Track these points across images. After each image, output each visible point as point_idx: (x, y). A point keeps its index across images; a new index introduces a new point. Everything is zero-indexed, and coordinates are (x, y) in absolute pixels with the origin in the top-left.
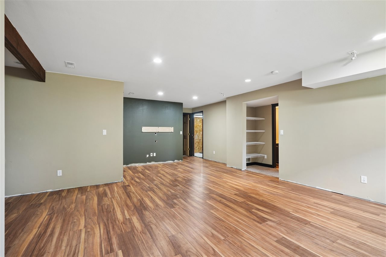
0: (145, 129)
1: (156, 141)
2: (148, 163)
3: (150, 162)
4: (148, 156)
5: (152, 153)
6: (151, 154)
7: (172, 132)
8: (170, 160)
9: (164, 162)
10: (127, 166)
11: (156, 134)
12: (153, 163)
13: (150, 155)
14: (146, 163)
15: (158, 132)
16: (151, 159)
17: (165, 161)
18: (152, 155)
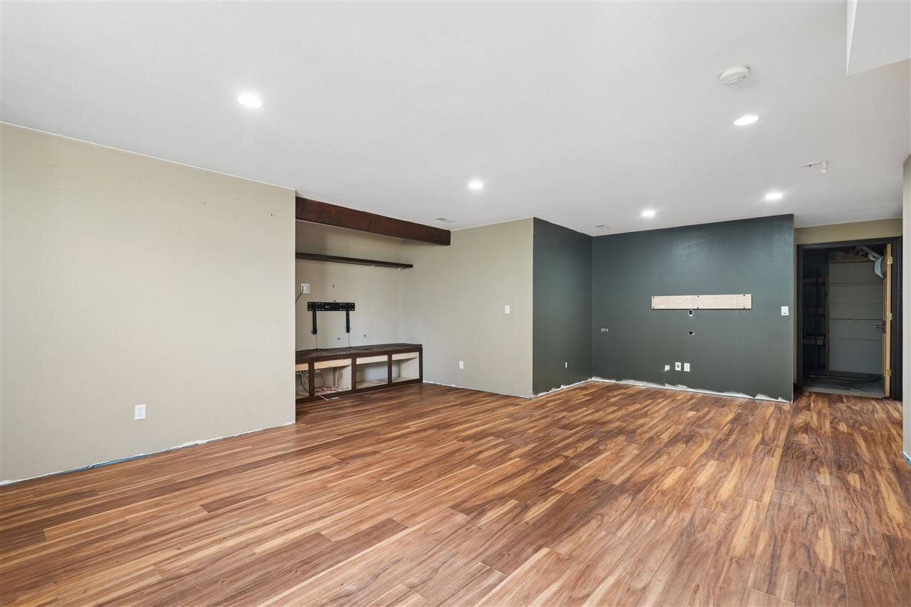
0: (659, 302)
1: (691, 333)
2: (668, 387)
3: (673, 384)
4: (667, 368)
5: (680, 364)
6: (677, 363)
7: (744, 309)
8: (739, 392)
9: (718, 391)
10: (618, 382)
11: (691, 313)
12: (681, 388)
13: (673, 367)
14: (664, 385)
15: (698, 309)
16: (676, 378)
17: (723, 392)
18: (678, 367)
